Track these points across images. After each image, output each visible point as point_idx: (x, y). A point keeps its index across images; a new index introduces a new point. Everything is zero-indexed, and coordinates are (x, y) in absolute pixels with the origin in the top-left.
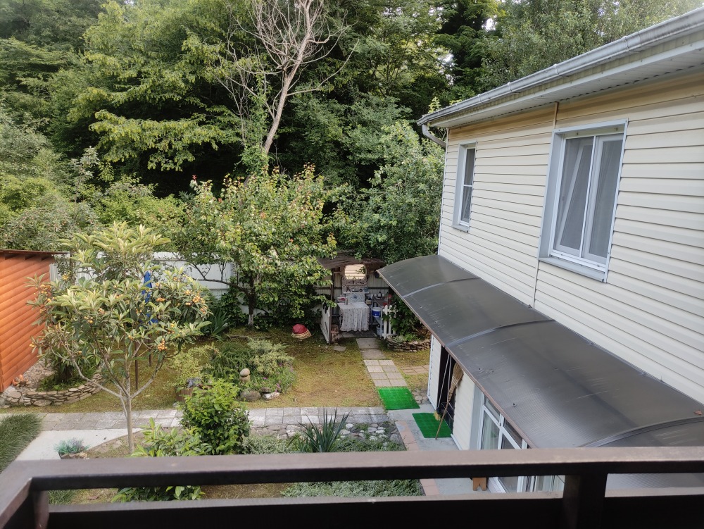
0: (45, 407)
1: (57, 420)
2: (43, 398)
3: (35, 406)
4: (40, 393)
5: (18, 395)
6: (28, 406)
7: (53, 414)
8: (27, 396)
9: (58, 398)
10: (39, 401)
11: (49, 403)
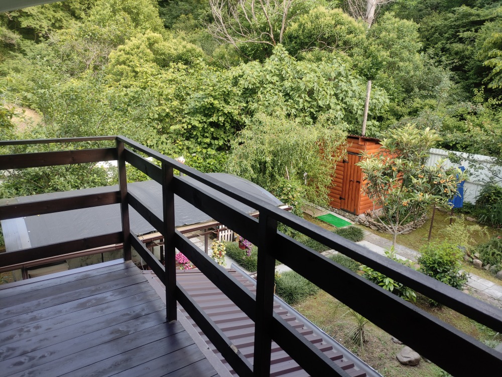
0: (374, 230)
1: (375, 238)
2: (375, 225)
3: (370, 228)
4: (374, 222)
5: (364, 219)
6: (367, 227)
7: (375, 235)
8: (368, 221)
9: (381, 228)
10: (373, 226)
11: (377, 229)
